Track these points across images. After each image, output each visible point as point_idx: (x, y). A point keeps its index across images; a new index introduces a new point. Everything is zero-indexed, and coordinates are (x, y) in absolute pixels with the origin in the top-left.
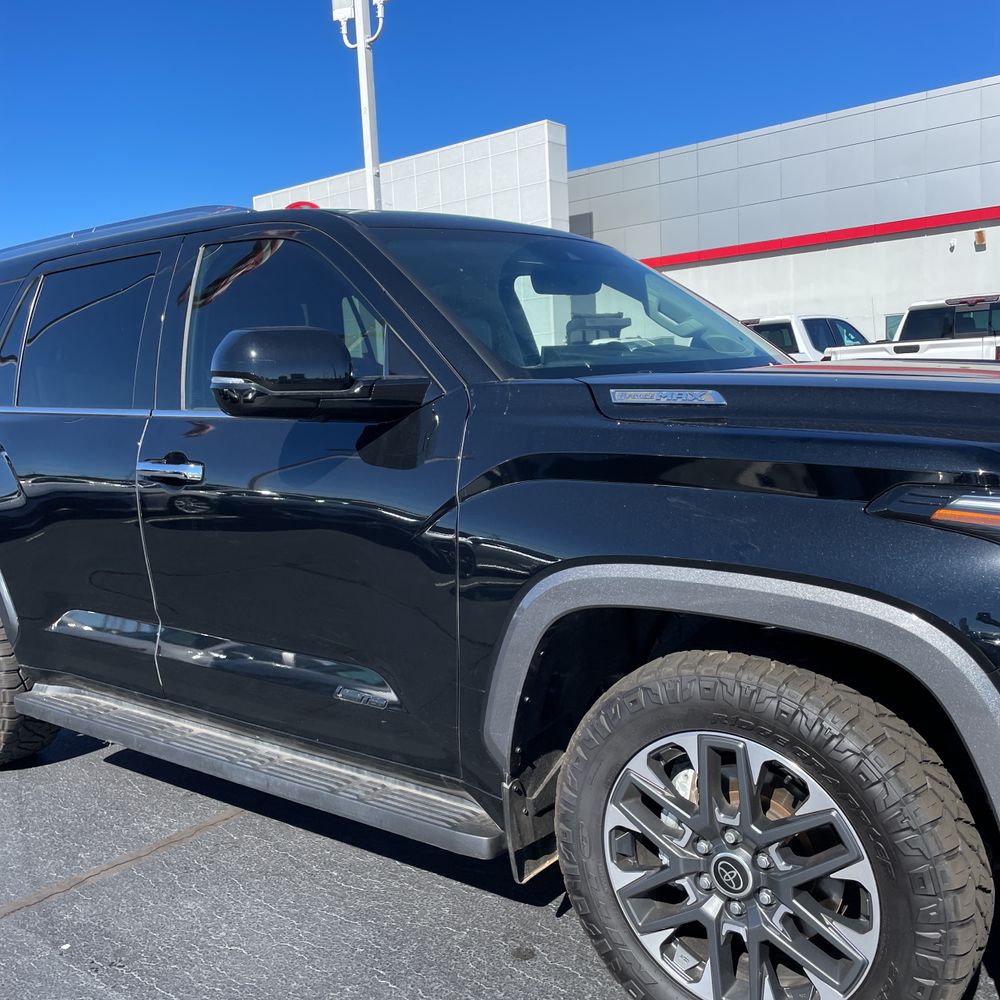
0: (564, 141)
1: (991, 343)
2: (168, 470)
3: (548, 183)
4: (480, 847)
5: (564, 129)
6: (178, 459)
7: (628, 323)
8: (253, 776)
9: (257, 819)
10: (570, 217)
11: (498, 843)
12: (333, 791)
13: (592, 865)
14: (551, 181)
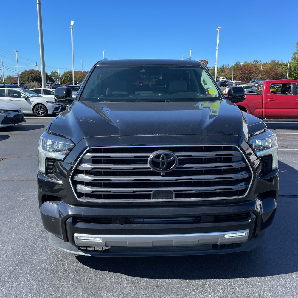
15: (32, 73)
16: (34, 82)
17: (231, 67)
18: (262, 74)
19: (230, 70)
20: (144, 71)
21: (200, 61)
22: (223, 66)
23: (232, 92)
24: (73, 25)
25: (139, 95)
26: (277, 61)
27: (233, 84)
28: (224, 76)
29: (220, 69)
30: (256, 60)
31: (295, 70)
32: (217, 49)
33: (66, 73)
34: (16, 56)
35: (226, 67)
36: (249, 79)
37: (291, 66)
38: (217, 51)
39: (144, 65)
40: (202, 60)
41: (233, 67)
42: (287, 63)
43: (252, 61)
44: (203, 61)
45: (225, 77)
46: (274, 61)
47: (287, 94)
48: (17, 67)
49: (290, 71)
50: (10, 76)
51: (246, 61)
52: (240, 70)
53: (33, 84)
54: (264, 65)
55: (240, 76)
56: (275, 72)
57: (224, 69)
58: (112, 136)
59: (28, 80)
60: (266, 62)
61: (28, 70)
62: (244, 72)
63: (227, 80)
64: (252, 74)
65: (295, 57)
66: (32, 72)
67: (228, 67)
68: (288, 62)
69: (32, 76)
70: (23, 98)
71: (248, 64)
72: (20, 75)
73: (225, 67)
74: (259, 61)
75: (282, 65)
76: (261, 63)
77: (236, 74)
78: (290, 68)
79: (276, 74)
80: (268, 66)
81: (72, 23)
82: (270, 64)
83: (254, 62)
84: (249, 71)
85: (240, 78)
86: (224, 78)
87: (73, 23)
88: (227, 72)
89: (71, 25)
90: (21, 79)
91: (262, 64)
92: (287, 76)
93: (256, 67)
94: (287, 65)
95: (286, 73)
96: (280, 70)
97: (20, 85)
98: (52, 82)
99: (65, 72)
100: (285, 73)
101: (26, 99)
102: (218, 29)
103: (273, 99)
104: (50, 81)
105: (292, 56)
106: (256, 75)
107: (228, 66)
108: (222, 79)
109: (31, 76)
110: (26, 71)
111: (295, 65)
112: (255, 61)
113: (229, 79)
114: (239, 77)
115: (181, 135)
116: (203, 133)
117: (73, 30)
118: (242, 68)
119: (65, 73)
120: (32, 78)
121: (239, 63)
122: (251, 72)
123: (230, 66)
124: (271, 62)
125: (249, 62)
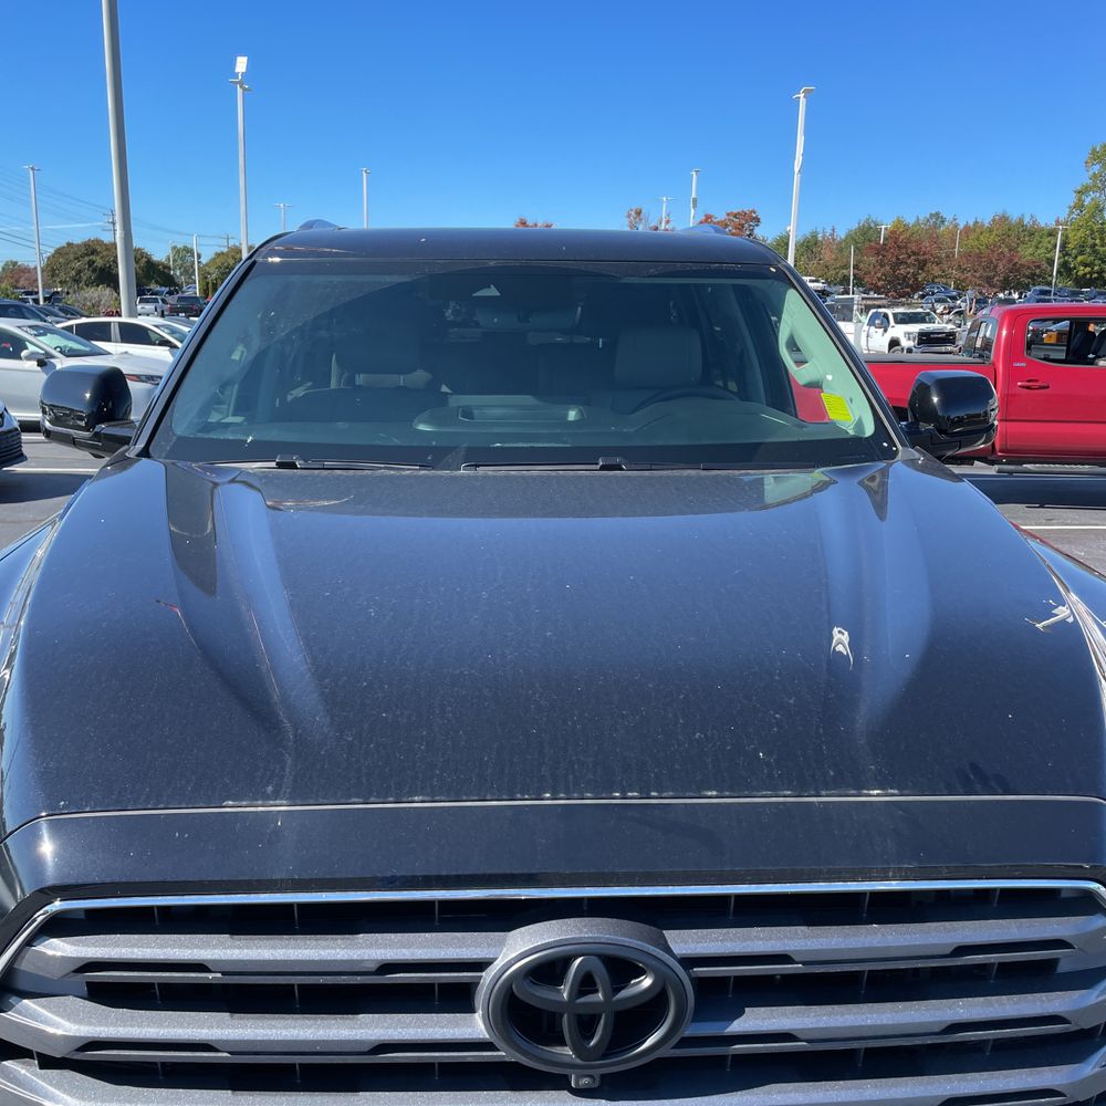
15: (94, 252)
16: (98, 286)
17: (843, 237)
18: (960, 266)
19: (841, 248)
20: (493, 292)
21: (728, 214)
22: (814, 236)
23: (935, 399)
24: (244, 70)
25: (468, 413)
26: (1014, 216)
27: (855, 307)
28: (819, 273)
29: (802, 245)
30: (937, 214)
31: (1081, 253)
32: (797, 169)
33: (223, 253)
34: (29, 184)
35: (824, 238)
36: (911, 286)
37: (1067, 237)
38: (797, 178)
39: (492, 263)
40: (735, 211)
41: (851, 238)
42: (1052, 224)
43: (921, 218)
44: (739, 213)
45: (821, 276)
46: (1004, 219)
47: (1092, 362)
48: (34, 227)
49: (1064, 256)
50: (16, 263)
51: (898, 218)
52: (880, 251)
53: (96, 295)
54: (967, 230)
55: (879, 275)
56: (1010, 261)
57: (819, 244)
58: (230, 808)
59: (76, 280)
60: (976, 222)
61: (78, 240)
62: (894, 260)
63: (828, 289)
64: (922, 265)
65: (1083, 206)
66: (91, 249)
67: (834, 240)
68: (1058, 223)
69: (91, 263)
70: (28, 358)
71: (907, 228)
72: (49, 258)
73: (820, 239)
74: (948, 216)
75: (1030, 233)
76: (956, 226)
77: (861, 265)
78: (1064, 246)
79: (1016, 268)
80: (982, 238)
81: (241, 64)
82: (991, 231)
83: (928, 221)
84: (914, 253)
85: (879, 279)
86: (817, 281)
87: (245, 65)
88: (827, 256)
89: (237, 70)
90: (53, 276)
91: (961, 226)
92: (1051, 275)
93: (935, 239)
94: (1052, 234)
95: (1050, 263)
96: (1026, 254)
97: (45, 299)
98: (170, 286)
99: (219, 250)
100: (1045, 265)
101: (41, 363)
102: (802, 95)
103: (1036, 381)
104: (161, 285)
105: (1072, 199)
106: (936, 271)
107: (832, 235)
109: (90, 266)
110: (69, 244)
111: (1081, 234)
112: (931, 215)
113: (835, 285)
114: (877, 275)
115: (712, 798)
116: (859, 786)
117: (244, 90)
118: (884, 244)
119: (218, 255)
120: (94, 271)
121: (872, 225)
122: (921, 258)
123: (841, 234)
124: (994, 220)
125: (910, 220)
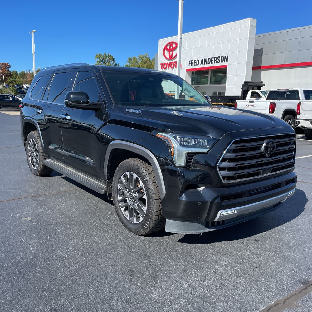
0: (255, 25)
1: (269, 101)
2: (64, 116)
3: (248, 39)
4: (102, 192)
5: (256, 21)
6: (67, 115)
7: (264, 85)
8: (74, 178)
9: (82, 190)
10: (255, 50)
11: (105, 192)
12: (85, 181)
13: (116, 195)
14: (249, 38)
22: (24, 72)
29: (20, 74)
32: (33, 53)
57: (26, 74)
86: (29, 85)
88: (29, 78)
102: (32, 32)
107: (29, 72)
108: (27, 86)
